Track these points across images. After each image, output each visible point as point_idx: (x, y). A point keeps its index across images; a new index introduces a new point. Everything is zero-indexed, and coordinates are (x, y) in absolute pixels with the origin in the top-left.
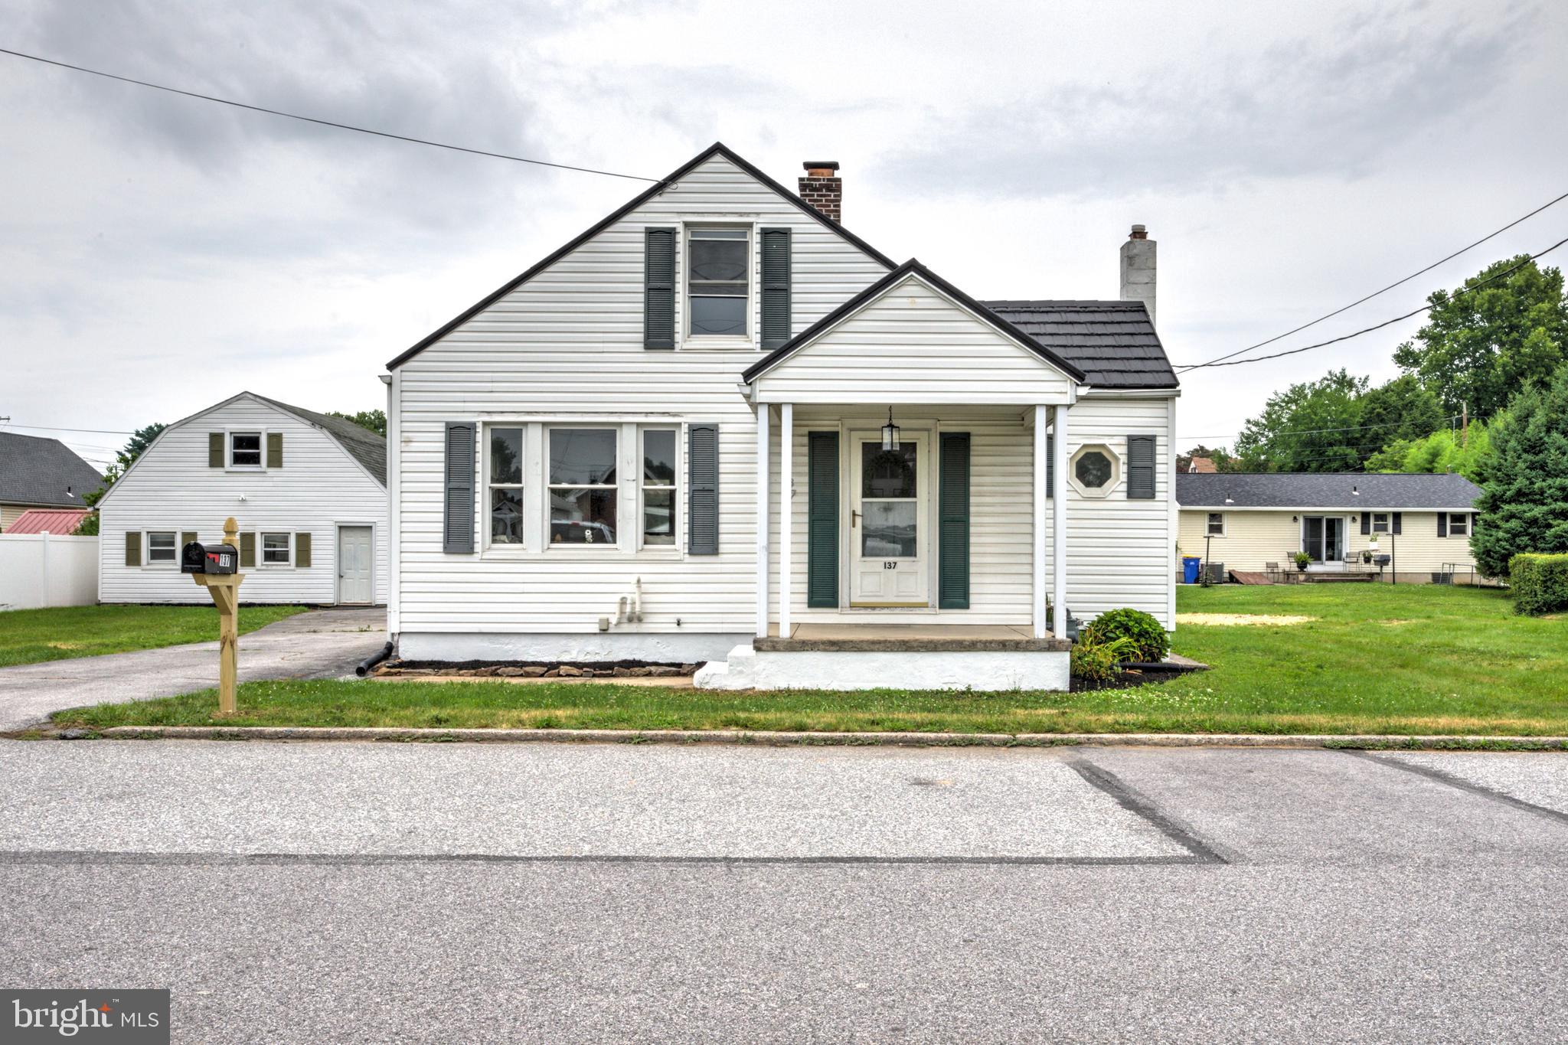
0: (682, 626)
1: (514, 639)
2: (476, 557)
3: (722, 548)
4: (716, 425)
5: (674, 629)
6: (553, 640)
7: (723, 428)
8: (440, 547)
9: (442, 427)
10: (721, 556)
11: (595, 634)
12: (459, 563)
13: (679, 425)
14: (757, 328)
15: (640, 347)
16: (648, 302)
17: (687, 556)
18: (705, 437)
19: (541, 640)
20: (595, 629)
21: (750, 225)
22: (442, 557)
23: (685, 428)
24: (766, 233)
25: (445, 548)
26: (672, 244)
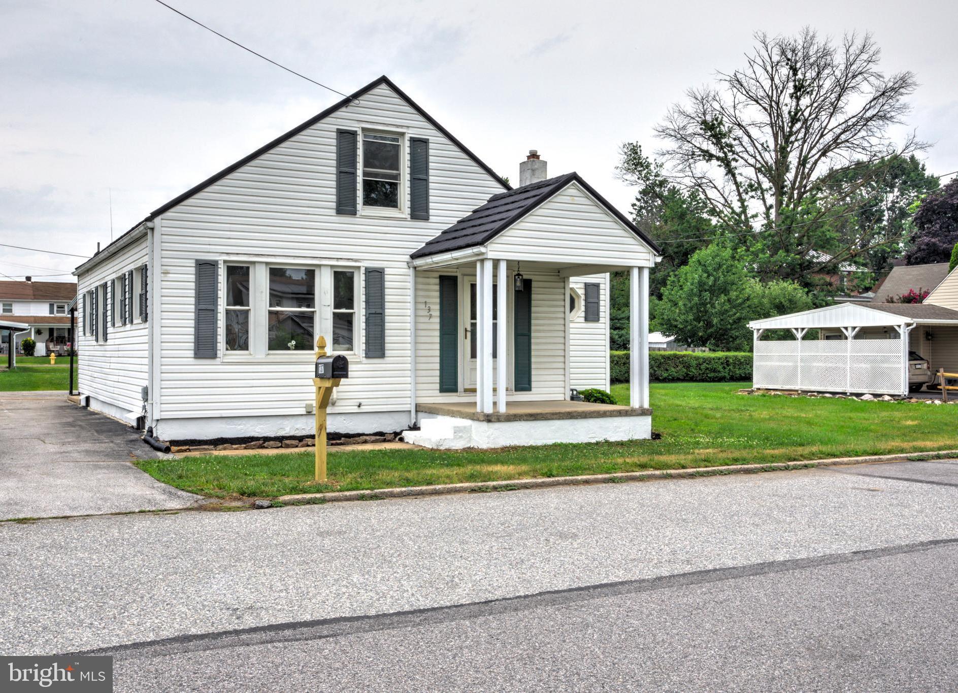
0: (362, 407)
1: (244, 421)
2: (218, 361)
3: (387, 353)
4: (383, 269)
5: (356, 410)
6: (272, 420)
7: (387, 271)
8: (191, 353)
9: (192, 263)
10: (386, 359)
11: (302, 415)
12: (206, 366)
13: (359, 268)
14: (408, 204)
15: (333, 212)
16: (339, 181)
17: (364, 359)
18: (376, 277)
19: (263, 420)
20: (303, 411)
21: (403, 134)
22: (192, 361)
23: (363, 270)
24: (413, 141)
25: (195, 354)
26: (355, 142)
